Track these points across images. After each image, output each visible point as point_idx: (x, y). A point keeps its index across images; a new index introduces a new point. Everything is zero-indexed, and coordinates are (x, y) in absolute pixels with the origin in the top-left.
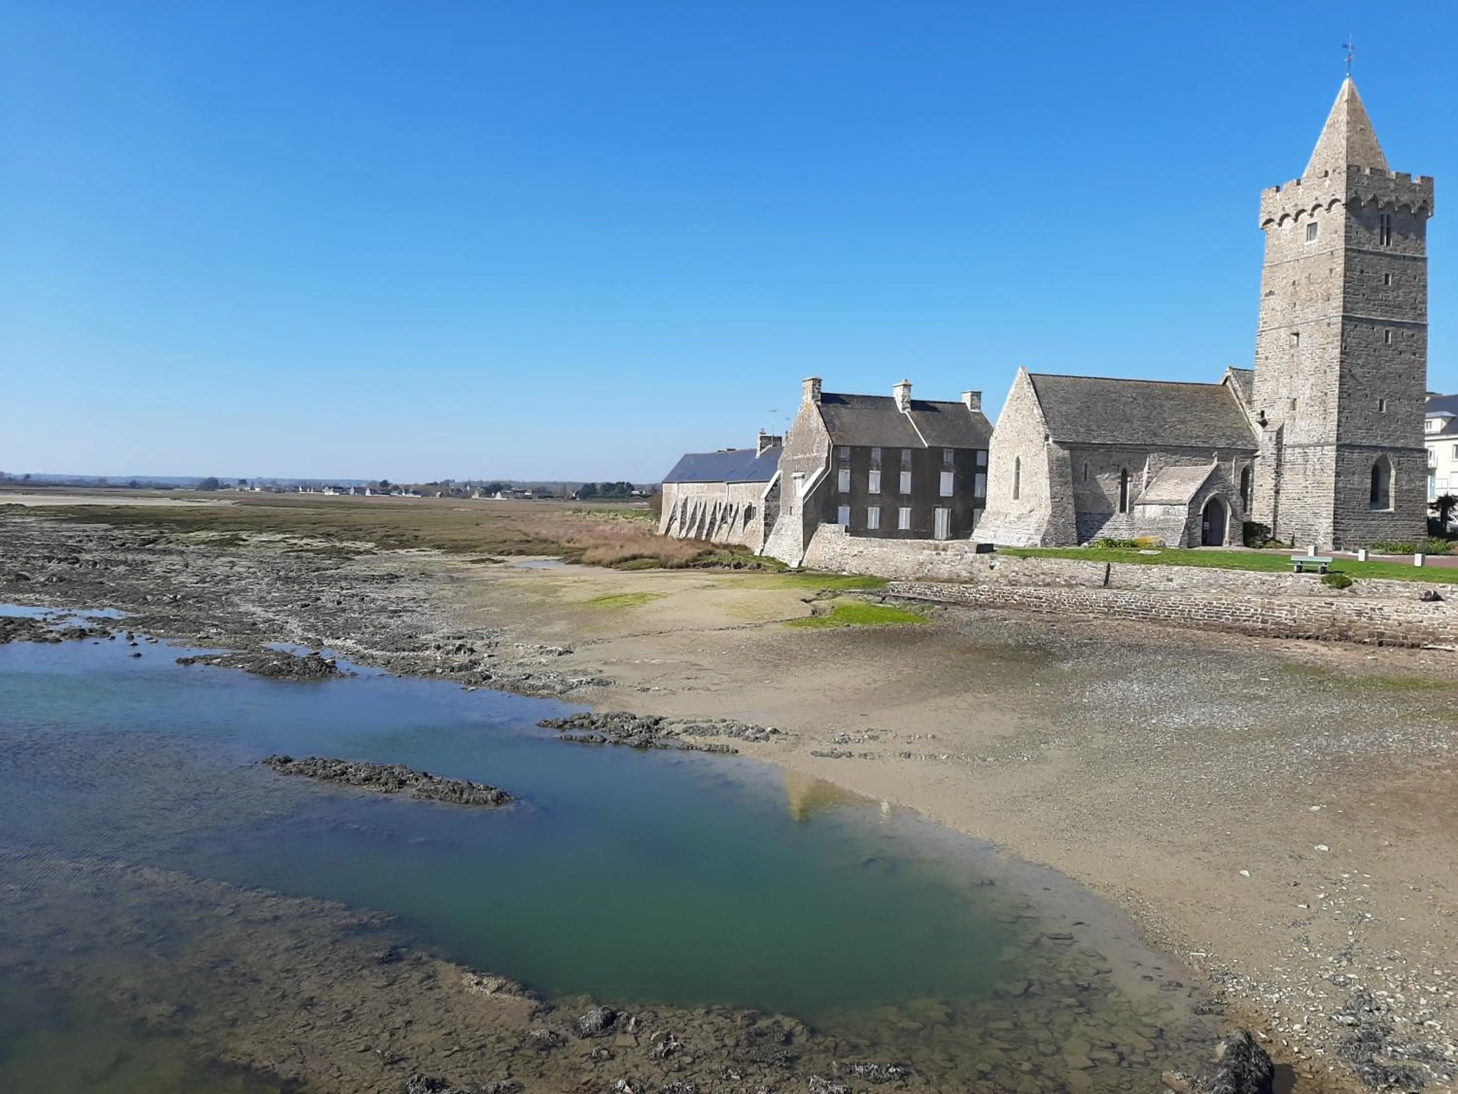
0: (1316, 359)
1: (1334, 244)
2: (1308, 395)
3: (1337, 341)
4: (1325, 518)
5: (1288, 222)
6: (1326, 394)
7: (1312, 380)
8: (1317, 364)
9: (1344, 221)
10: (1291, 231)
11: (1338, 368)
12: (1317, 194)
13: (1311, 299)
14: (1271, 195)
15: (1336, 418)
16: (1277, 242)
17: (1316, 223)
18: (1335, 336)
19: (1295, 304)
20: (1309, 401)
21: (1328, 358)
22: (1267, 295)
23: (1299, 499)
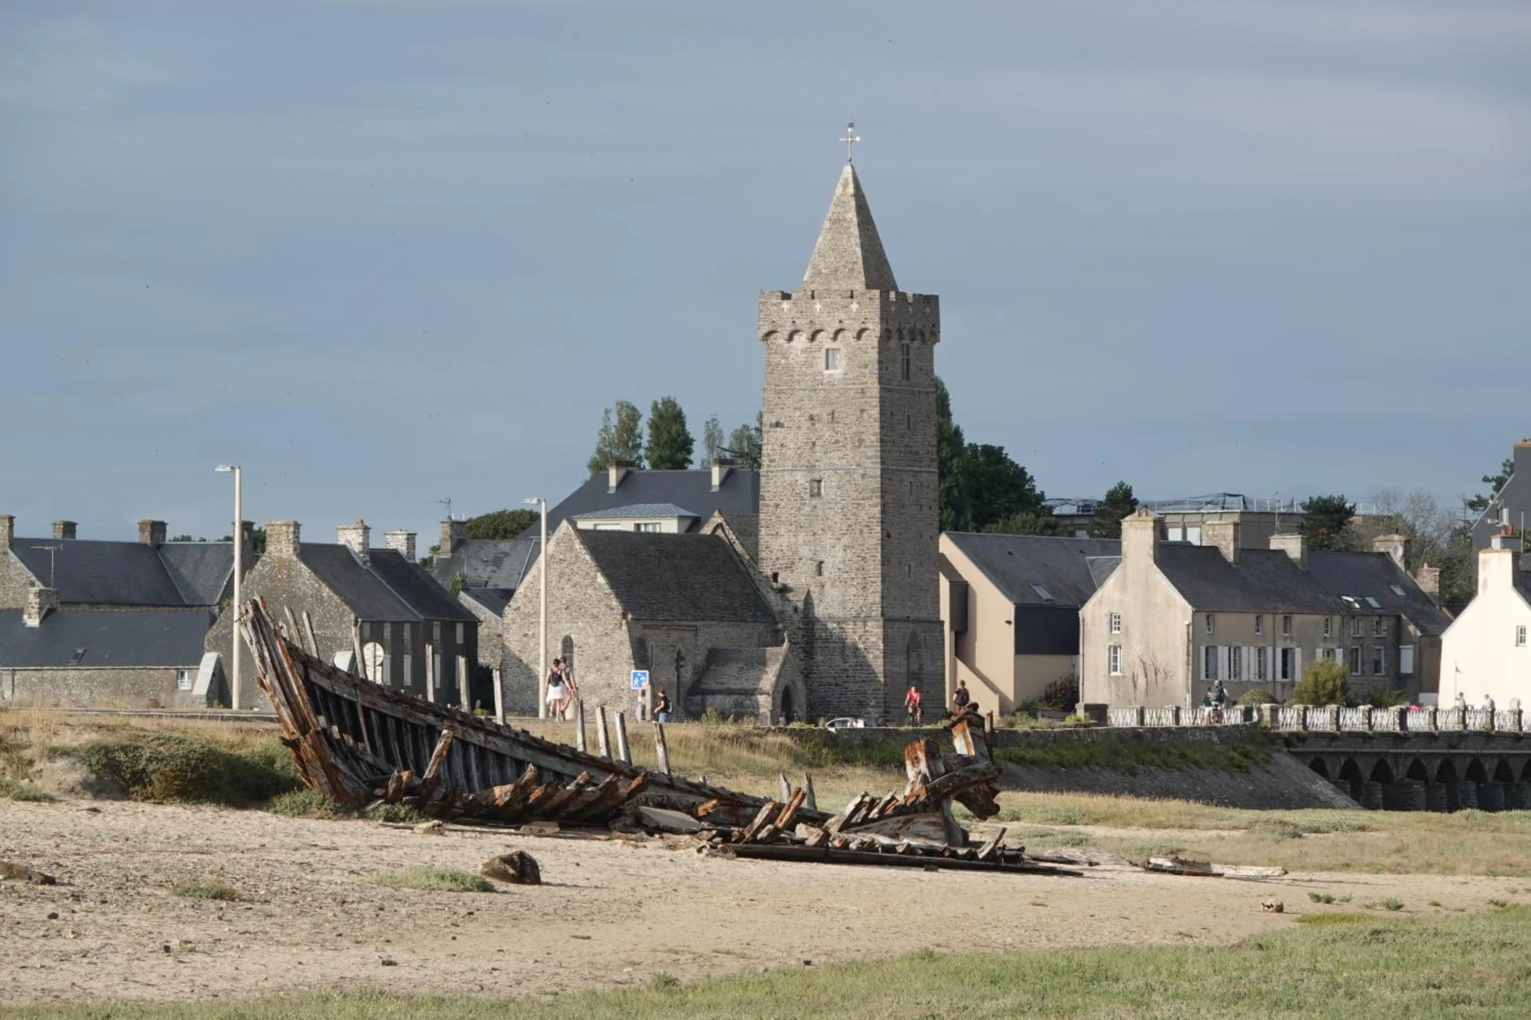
0: (849, 515)
1: (865, 380)
2: (839, 558)
3: (876, 497)
4: (872, 707)
5: (801, 341)
6: (864, 558)
7: (845, 540)
8: (850, 522)
9: (877, 356)
10: (803, 351)
11: (879, 529)
12: (842, 316)
13: (837, 442)
14: (774, 301)
15: (879, 589)
16: (783, 361)
17: (838, 349)
18: (873, 491)
19: (814, 444)
20: (841, 566)
21: (865, 517)
22: (772, 426)
23: (837, 685)
